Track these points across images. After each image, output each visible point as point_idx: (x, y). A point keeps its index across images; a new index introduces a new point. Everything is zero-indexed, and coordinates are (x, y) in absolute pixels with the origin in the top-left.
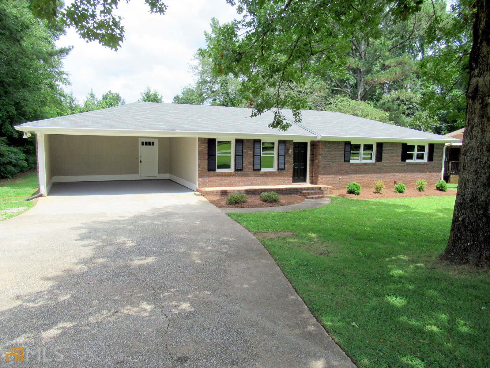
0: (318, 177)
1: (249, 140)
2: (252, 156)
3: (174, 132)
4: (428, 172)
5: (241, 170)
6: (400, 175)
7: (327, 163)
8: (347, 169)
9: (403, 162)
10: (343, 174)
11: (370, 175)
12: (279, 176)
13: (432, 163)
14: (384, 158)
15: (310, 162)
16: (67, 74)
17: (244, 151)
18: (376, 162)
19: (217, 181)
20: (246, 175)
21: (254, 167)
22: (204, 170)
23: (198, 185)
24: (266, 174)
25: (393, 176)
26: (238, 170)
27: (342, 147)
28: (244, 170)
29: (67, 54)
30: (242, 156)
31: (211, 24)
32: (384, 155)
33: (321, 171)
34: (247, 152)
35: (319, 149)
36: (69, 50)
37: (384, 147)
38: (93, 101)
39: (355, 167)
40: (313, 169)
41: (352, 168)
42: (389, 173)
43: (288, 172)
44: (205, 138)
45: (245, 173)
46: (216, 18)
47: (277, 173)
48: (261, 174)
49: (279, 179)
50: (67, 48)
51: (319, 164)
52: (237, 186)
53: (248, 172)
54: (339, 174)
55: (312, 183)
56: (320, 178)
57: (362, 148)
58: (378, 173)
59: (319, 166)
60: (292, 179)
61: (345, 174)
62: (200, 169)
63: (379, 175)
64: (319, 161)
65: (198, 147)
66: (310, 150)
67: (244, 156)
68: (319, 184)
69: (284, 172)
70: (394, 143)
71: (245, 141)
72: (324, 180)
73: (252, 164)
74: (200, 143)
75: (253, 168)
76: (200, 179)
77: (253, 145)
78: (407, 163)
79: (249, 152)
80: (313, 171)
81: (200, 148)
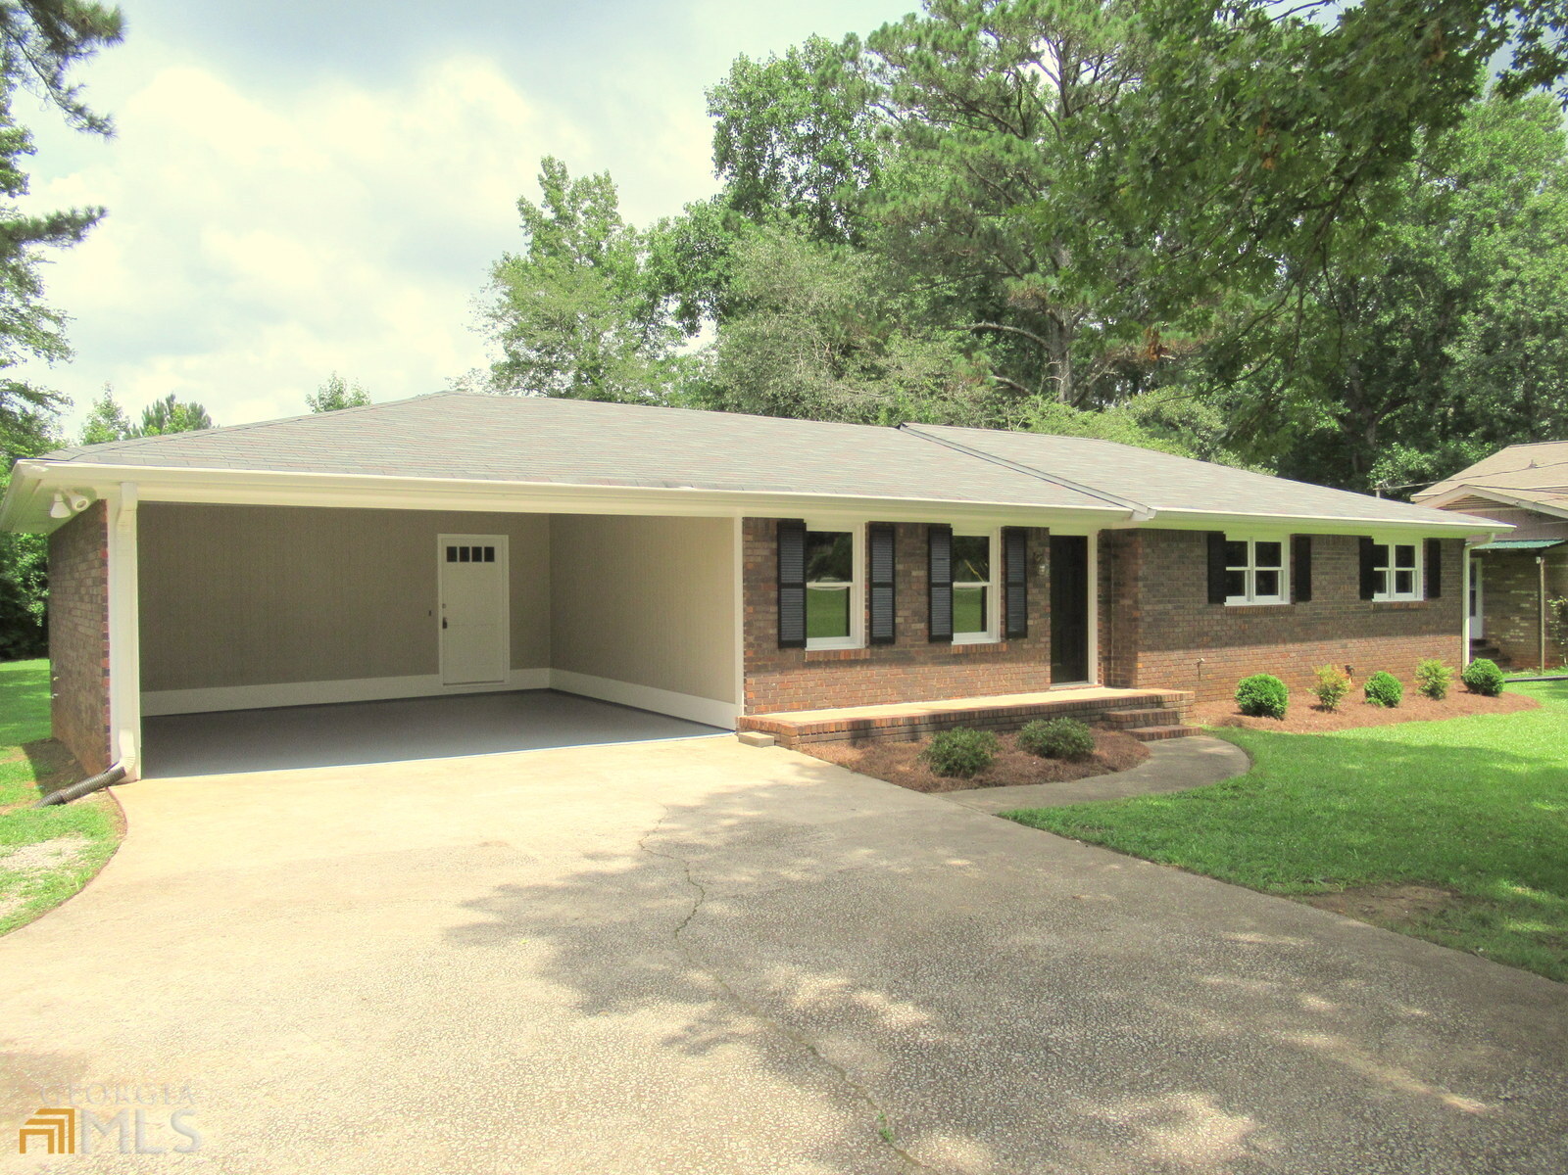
0: (1136, 659)
1: (912, 528)
2: (923, 587)
3: (672, 492)
4: (1429, 632)
5: (890, 641)
6: (1358, 645)
7: (1160, 607)
8: (1219, 628)
9: (1364, 603)
10: (1206, 646)
11: (1281, 648)
12: (1011, 660)
13: (1438, 604)
14: (1316, 589)
15: (1099, 608)
16: (58, 320)
17: (899, 567)
18: (1293, 603)
19: (811, 684)
20: (906, 660)
21: (930, 628)
22: (765, 646)
23: (743, 705)
24: (970, 655)
25: (1340, 651)
26: (881, 640)
27: (1201, 552)
28: (901, 640)
29: (78, 237)
30: (893, 585)
31: (540, 178)
32: (1318, 579)
33: (1145, 638)
34: (907, 573)
35: (1135, 556)
36: (90, 220)
37: (1314, 549)
38: (111, 430)
39: (1240, 622)
40: (1109, 632)
41: (1230, 626)
42: (1331, 638)
43: (1038, 646)
44: (767, 521)
45: (902, 652)
46: (558, 158)
47: (1004, 648)
48: (955, 656)
49: (1010, 669)
50: (81, 214)
51: (1137, 614)
52: (877, 703)
53: (912, 646)
54: (1198, 647)
55: (1109, 684)
56: (1146, 662)
57: (1252, 555)
58: (1303, 641)
59: (1135, 619)
60: (1048, 669)
61: (1212, 647)
62: (751, 639)
63: (1305, 646)
64: (1136, 602)
65: (745, 555)
66: (1099, 563)
67: (900, 586)
68: (1142, 686)
69: (1025, 646)
70: (1339, 537)
71: (902, 531)
72: (1154, 670)
73: (926, 616)
74: (750, 538)
75: (926, 632)
76: (752, 680)
77: (925, 546)
78: (1375, 604)
79: (914, 573)
80: (1110, 640)
81: (752, 559)
